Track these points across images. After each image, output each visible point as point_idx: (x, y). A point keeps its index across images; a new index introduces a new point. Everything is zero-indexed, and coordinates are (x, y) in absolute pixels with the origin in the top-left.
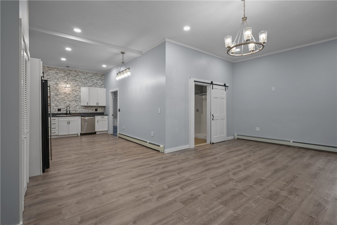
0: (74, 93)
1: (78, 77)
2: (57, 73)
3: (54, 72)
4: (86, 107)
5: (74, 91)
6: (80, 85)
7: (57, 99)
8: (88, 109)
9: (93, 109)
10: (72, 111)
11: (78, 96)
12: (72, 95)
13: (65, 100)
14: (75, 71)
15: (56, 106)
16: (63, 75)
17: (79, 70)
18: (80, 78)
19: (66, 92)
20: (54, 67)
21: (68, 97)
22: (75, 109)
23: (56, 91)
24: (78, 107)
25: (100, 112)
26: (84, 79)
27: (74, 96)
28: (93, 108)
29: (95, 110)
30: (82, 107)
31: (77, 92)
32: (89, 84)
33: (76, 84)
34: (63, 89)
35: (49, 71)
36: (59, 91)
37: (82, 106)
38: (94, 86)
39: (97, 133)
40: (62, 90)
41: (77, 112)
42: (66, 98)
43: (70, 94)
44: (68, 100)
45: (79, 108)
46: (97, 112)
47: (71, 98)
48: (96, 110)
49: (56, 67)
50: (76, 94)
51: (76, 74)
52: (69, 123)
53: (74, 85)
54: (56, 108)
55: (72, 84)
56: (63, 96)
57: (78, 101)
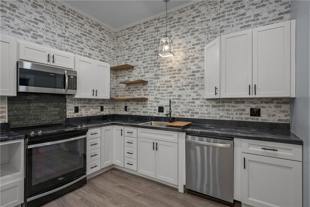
0: (190, 65)
1: (198, 20)
3: (152, 29)
5: (189, 61)
6: (203, 40)
7: (158, 85)
8: (226, 108)
9: (244, 110)
10: (185, 112)
11: (197, 72)
12: (184, 71)
13: (171, 86)
14: (193, 7)
15: (157, 100)
16: (168, 29)
18: (202, 22)
19: (172, 68)
20: (152, 18)
21: (177, 78)
22: (192, 108)
23: (156, 68)
24: (197, 102)
25: (271, 120)
26: (214, 19)
27: (189, 73)
28: (242, 106)
29: (248, 111)
30: (208, 103)
31: (196, 61)
33: (194, 41)
35: (147, 30)
36: (161, 68)
37: (207, 99)
40: (165, 64)
41: (196, 117)
42: (172, 80)
43: (180, 70)
44: (177, 87)
45: (202, 106)
46: (260, 119)
47: (182, 80)
48: (255, 113)
49: (156, 16)
50: (194, 68)
51: (194, 14)
52: (155, 147)
53: (190, 46)
54: (155, 104)
55: (184, 44)
56: (167, 78)
57: (197, 85)
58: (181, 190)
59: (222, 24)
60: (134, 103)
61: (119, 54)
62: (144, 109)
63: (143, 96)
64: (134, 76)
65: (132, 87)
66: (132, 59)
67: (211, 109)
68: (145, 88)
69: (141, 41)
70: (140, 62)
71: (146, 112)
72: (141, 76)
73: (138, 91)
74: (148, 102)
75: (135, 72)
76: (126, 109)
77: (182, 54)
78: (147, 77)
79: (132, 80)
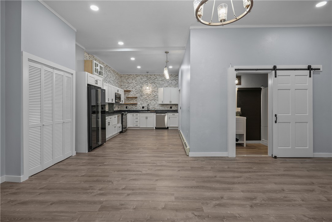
0: (154, 93)
1: (156, 79)
2: (141, 79)
3: (139, 78)
4: (163, 105)
6: (158, 86)
7: (142, 99)
11: (156, 95)
12: (152, 95)
13: (147, 100)
14: (154, 75)
15: (141, 104)
16: (146, 80)
17: (157, 74)
18: (158, 81)
19: (147, 93)
22: (154, 107)
23: (141, 93)
24: (156, 105)
25: (174, 109)
26: (161, 81)
27: (153, 96)
28: (168, 106)
30: (159, 105)
31: (156, 92)
32: (164, 85)
33: (155, 86)
34: (146, 91)
35: (137, 78)
36: (143, 93)
38: (169, 86)
39: (169, 128)
41: (156, 109)
42: (148, 97)
43: (150, 94)
44: (149, 100)
46: (172, 109)
47: (151, 98)
48: (171, 108)
49: (141, 74)
50: (155, 94)
51: (155, 77)
52: (147, 118)
53: (154, 87)
54: (141, 106)
55: (152, 86)
56: (146, 97)
57: (156, 100)
58: (155, 128)
59: (163, 83)
60: (131, 105)
61: (123, 84)
62: (136, 108)
63: (135, 103)
64: (131, 95)
65: (130, 99)
66: (129, 87)
67: (160, 107)
68: (136, 99)
69: (134, 81)
70: (134, 90)
71: (137, 109)
72: (134, 95)
73: (133, 101)
74: (138, 105)
75: (131, 93)
76: (126, 108)
77: (151, 89)
78: (137, 95)
79: (129, 96)
